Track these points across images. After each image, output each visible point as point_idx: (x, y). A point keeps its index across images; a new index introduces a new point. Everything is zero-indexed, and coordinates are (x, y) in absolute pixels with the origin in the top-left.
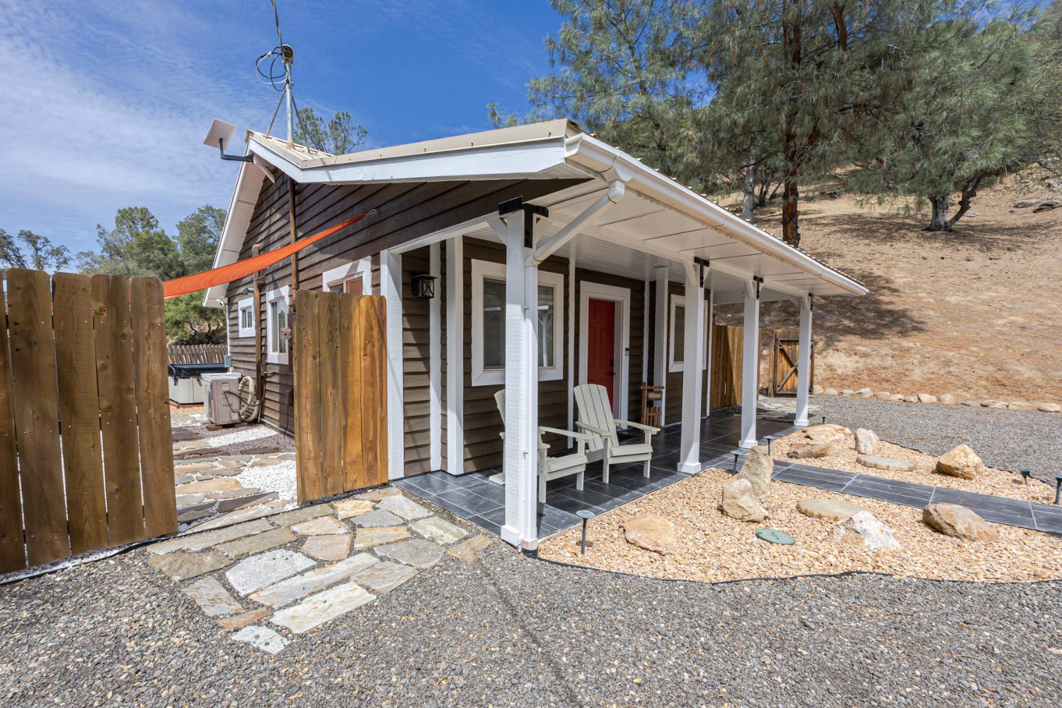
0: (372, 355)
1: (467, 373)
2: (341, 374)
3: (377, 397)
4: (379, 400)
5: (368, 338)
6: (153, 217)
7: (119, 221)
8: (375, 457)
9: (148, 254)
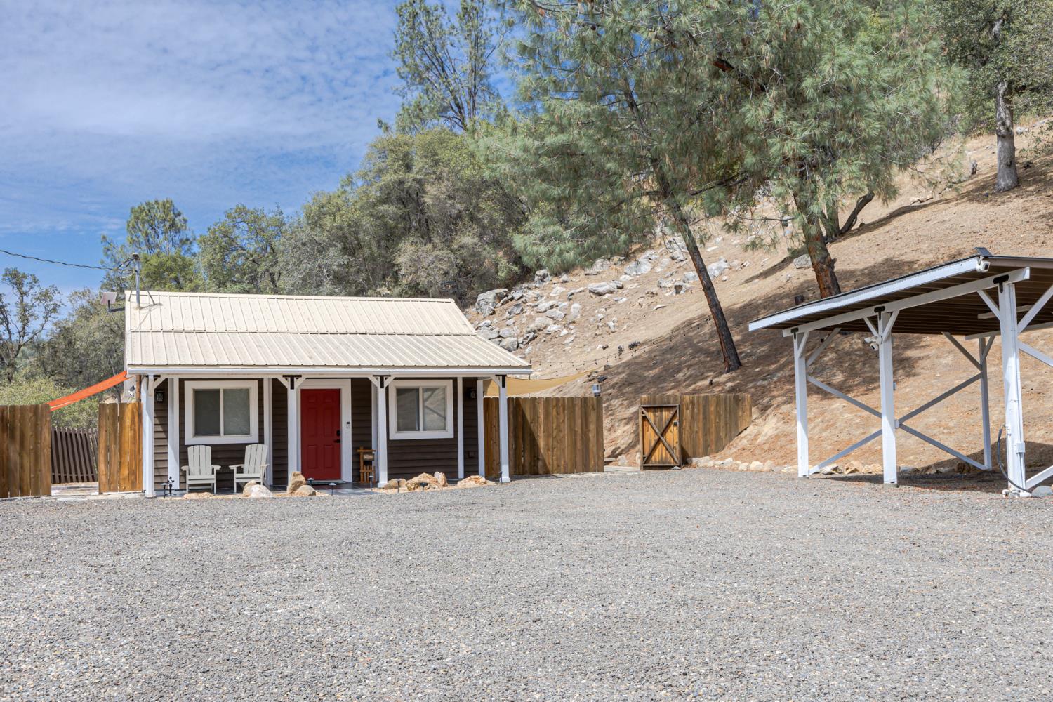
0: (135, 431)
1: (182, 438)
2: (118, 439)
3: (137, 450)
4: (138, 452)
5: (133, 422)
6: (180, 213)
8: (136, 478)
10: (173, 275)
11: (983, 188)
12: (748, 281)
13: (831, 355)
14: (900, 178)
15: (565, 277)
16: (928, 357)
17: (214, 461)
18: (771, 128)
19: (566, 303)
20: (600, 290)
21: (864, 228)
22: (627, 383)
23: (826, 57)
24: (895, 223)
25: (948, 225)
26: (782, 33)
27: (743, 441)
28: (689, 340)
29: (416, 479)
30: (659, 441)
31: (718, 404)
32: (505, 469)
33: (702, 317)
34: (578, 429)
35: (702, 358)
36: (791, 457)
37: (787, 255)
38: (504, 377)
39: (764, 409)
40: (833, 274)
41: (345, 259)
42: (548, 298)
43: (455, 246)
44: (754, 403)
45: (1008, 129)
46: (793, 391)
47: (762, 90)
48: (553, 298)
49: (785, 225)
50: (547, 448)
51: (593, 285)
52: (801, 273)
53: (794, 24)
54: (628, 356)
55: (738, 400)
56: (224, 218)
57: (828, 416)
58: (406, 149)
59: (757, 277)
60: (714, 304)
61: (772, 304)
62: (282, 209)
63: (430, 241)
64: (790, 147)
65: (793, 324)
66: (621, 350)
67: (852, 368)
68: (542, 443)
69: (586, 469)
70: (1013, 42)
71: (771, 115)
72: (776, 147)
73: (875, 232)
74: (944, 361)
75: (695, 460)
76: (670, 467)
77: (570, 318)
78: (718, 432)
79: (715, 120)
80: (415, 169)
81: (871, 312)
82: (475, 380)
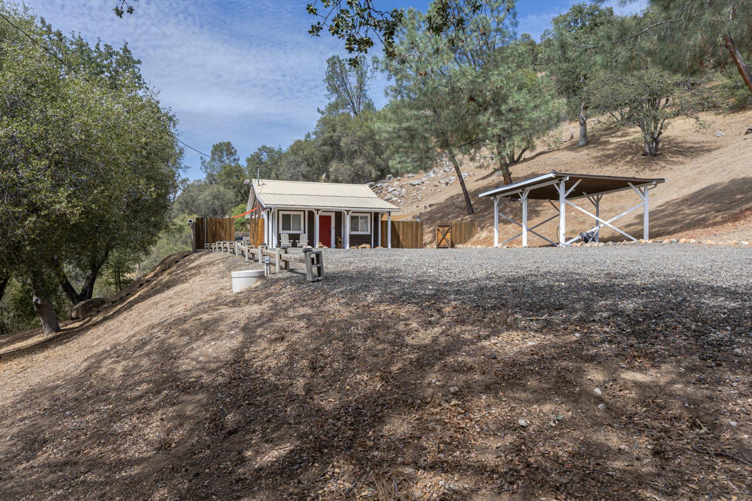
0: (262, 228)
1: (278, 231)
2: (257, 231)
3: (262, 235)
5: (261, 225)
6: (233, 148)
7: (213, 153)
9: (229, 179)
10: (236, 174)
11: (574, 145)
12: (476, 181)
13: (508, 209)
14: (537, 142)
15: (399, 178)
16: (545, 210)
17: (290, 239)
18: (488, 124)
19: (400, 189)
20: (414, 184)
21: (525, 160)
22: (429, 219)
23: (510, 98)
24: (537, 158)
25: (557, 160)
26: (495, 88)
27: (474, 239)
28: (453, 203)
29: (362, 246)
30: (443, 238)
31: (465, 226)
32: (389, 245)
33: (458, 195)
34: (414, 233)
35: (459, 210)
36: (492, 244)
37: (492, 170)
38: (390, 212)
39: (482, 228)
40: (510, 178)
41: (308, 169)
42: (392, 187)
43: (354, 164)
44: (479, 226)
45: (584, 122)
46: (494, 222)
47: (486, 109)
48: (394, 187)
49: (492, 159)
50: (403, 239)
51: (411, 182)
52: (498, 178)
53: (499, 86)
54: (429, 209)
55: (473, 225)
56: (257, 151)
57: (506, 230)
58: (333, 122)
59: (480, 179)
60: (464, 189)
61: (486, 189)
62: (281, 147)
63: (343, 162)
64: (496, 131)
65: (494, 195)
66: (425, 207)
67: (516, 214)
68: (401, 237)
69: (416, 247)
70: (585, 89)
71: (489, 119)
72: (491, 131)
73: (529, 162)
74: (550, 211)
75: (456, 245)
76: (447, 248)
77: (402, 195)
78: (465, 235)
79: (468, 120)
80: (338, 131)
81: (521, 190)
82: (378, 213)
